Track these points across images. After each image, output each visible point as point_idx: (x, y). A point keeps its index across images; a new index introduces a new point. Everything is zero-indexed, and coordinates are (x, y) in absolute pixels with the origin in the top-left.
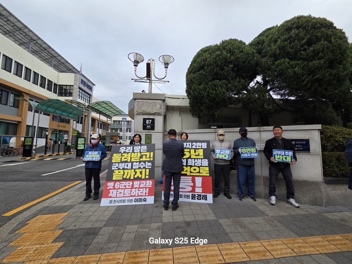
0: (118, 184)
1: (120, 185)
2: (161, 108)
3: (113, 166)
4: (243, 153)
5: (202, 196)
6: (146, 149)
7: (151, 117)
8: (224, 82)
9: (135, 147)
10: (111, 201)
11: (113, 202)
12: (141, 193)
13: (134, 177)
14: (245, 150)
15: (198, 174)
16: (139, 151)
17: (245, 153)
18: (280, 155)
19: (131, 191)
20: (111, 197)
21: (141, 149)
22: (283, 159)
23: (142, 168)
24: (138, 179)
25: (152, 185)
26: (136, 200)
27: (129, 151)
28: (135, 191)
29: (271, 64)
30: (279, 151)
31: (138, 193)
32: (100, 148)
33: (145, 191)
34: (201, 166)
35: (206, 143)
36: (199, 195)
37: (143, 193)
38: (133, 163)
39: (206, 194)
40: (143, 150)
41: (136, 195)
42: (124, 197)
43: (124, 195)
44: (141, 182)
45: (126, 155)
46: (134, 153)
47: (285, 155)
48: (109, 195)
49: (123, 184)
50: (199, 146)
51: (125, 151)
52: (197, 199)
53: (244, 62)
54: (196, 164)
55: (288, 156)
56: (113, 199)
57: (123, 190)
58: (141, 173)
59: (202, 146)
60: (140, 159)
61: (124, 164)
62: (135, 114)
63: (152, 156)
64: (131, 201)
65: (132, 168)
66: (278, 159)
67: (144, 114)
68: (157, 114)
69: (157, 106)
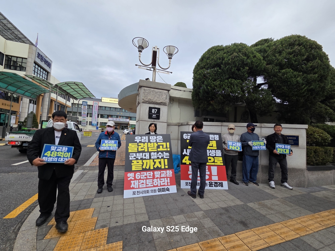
0: (138, 175)
1: (141, 175)
2: (166, 98)
3: (130, 156)
4: (254, 146)
5: (218, 183)
6: (162, 139)
7: (157, 106)
8: (239, 81)
9: (151, 137)
10: (134, 192)
11: (136, 194)
12: (163, 183)
13: (154, 167)
14: (255, 144)
15: (213, 164)
16: (155, 141)
17: (255, 146)
18: (281, 148)
19: (153, 182)
20: (133, 188)
21: (157, 139)
22: (283, 151)
23: (160, 158)
24: (158, 169)
25: (172, 175)
26: (160, 190)
27: (145, 141)
28: (157, 181)
29: (277, 72)
30: (280, 145)
31: (160, 183)
32: (116, 136)
33: (166, 181)
34: (215, 156)
35: (218, 136)
36: (215, 182)
37: (165, 182)
38: (151, 153)
39: (221, 182)
40: (159, 140)
41: (159, 185)
42: (146, 187)
43: (147, 186)
44: (161, 172)
45: (142, 144)
46: (151, 143)
47: (285, 148)
48: (131, 187)
49: (144, 174)
50: (212, 138)
51: (141, 140)
52: (215, 186)
53: (257, 67)
54: (211, 155)
55: (287, 149)
56: (136, 190)
57: (145, 180)
58: (160, 163)
59: (214, 138)
60: (157, 149)
61: (141, 154)
62: (141, 102)
63: (168, 146)
64: (155, 191)
65: (150, 158)
66: (279, 151)
67: (150, 103)
68: (163, 104)
69: (163, 96)
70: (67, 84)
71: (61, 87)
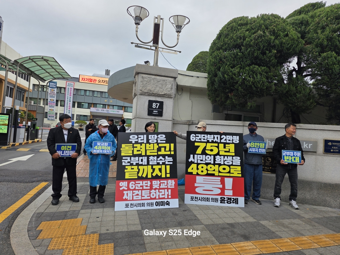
0: (132, 184)
1: (136, 185)
3: (123, 161)
5: (232, 200)
6: (165, 139)
9: (150, 136)
10: (127, 205)
11: (130, 206)
12: (162, 195)
13: (152, 176)
15: (228, 175)
16: (155, 141)
19: (150, 193)
20: (126, 200)
21: (158, 139)
23: (161, 163)
24: (157, 177)
25: (175, 186)
26: (157, 204)
27: (142, 141)
28: (156, 193)
31: (159, 195)
33: (166, 193)
34: (232, 165)
35: (238, 137)
36: (229, 198)
37: (164, 195)
38: (150, 158)
39: (237, 197)
40: (161, 140)
41: (157, 198)
42: (142, 200)
43: (143, 198)
44: (161, 181)
45: (138, 145)
46: (150, 144)
48: (124, 198)
49: (139, 183)
50: (229, 140)
51: (137, 140)
52: (227, 202)
54: (226, 163)
56: (129, 202)
57: (140, 191)
58: (160, 170)
59: (233, 140)
60: (157, 152)
61: (137, 158)
63: (172, 149)
64: (152, 204)
65: (148, 164)
67: (150, 94)
68: (167, 96)
69: (167, 86)
70: (32, 60)
71: (22, 64)
